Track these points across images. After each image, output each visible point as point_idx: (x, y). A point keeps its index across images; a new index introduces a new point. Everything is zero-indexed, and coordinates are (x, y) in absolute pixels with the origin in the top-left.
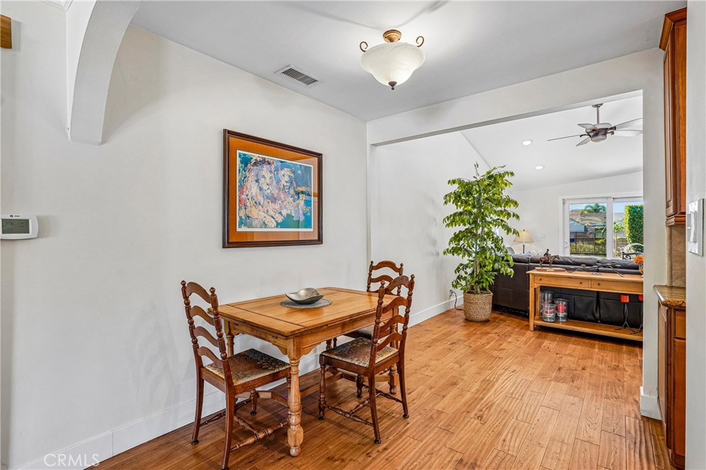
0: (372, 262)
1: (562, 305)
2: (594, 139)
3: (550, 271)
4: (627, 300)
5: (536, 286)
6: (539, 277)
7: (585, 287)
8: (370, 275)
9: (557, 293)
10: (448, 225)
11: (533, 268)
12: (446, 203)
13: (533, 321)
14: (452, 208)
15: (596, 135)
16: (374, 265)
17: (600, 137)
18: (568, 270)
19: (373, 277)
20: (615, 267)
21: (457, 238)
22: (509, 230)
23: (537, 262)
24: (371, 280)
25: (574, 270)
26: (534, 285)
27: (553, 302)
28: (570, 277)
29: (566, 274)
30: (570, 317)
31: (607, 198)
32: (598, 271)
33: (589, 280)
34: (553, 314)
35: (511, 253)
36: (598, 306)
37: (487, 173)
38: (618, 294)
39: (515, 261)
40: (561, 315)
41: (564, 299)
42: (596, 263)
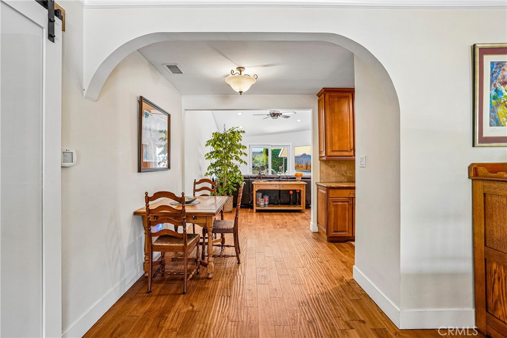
0: (195, 180)
1: (267, 198)
2: (273, 117)
3: (262, 182)
4: (291, 192)
5: (257, 190)
6: (258, 185)
7: (277, 188)
8: (194, 187)
9: (264, 192)
10: (207, 159)
11: (253, 181)
12: (207, 145)
13: (255, 208)
14: (211, 149)
15: (274, 116)
16: (196, 181)
17: (276, 117)
18: (270, 181)
19: (196, 188)
20: (288, 179)
21: (213, 165)
22: (241, 161)
23: (255, 178)
24: (195, 191)
25: (272, 181)
26: (255, 189)
27: (262, 197)
28: (271, 184)
29: (268, 183)
30: (271, 203)
32: (280, 181)
33: (279, 185)
34: (263, 203)
35: (242, 174)
36: (280, 197)
37: (229, 130)
38: (289, 191)
39: (244, 178)
40: (266, 203)
41: (267, 195)
42: (279, 177)
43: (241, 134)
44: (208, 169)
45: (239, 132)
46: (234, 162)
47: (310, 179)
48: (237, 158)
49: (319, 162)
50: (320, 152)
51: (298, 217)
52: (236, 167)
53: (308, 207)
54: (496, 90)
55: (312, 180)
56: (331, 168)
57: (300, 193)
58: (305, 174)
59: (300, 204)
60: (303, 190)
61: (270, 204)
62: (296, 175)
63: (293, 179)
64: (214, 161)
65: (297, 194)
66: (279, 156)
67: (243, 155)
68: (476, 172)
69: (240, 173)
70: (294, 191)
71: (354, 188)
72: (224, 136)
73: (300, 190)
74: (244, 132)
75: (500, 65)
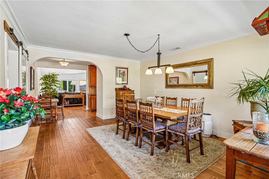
1: (68, 101)
3: (66, 95)
4: (79, 99)
5: (64, 98)
7: (73, 97)
9: (67, 99)
10: (40, 85)
11: (63, 95)
12: (41, 80)
13: (64, 105)
20: (77, 94)
22: (57, 87)
23: (63, 93)
27: (67, 101)
28: (71, 96)
29: (69, 95)
31: (67, 79)
32: (74, 95)
33: (74, 96)
34: (67, 103)
35: (58, 92)
36: (74, 101)
37: (51, 73)
38: (78, 98)
39: (59, 94)
40: (68, 103)
41: (69, 100)
42: (74, 93)
43: (57, 76)
44: (41, 90)
45: (56, 75)
46: (54, 87)
47: (86, 93)
48: (55, 86)
49: (88, 87)
50: (89, 84)
51: (82, 107)
52: (55, 89)
53: (85, 104)
54: (120, 75)
55: (86, 94)
56: (92, 89)
57: (82, 99)
58: (84, 92)
59: (82, 103)
60: (83, 97)
61: (70, 104)
62: (81, 92)
63: (79, 94)
64: (44, 87)
65: (81, 99)
66: (71, 84)
67: (58, 84)
68: (116, 89)
69: (57, 91)
70: (80, 98)
71: (96, 95)
72: (49, 76)
73: (82, 98)
74: (59, 75)
75: (120, 70)
